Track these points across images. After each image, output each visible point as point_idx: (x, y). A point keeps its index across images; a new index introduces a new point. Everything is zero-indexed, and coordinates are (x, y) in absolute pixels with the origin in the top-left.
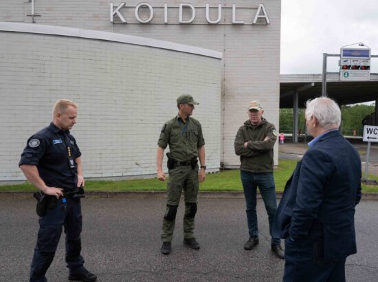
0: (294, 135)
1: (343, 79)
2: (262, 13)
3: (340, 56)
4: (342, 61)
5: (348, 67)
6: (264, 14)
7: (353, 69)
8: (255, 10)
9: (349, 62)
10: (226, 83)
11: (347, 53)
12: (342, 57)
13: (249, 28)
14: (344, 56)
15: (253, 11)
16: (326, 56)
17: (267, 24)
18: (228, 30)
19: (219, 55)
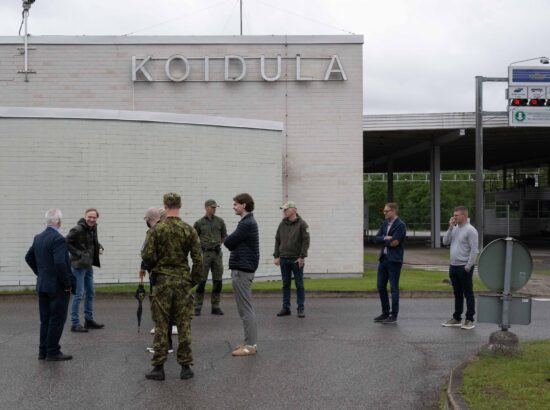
0: (434, 234)
1: (514, 123)
2: (336, 66)
3: (507, 80)
4: (512, 91)
5: (523, 102)
6: (339, 68)
7: (532, 104)
8: (328, 61)
9: (524, 91)
10: (289, 160)
11: (521, 75)
12: (512, 83)
13: (319, 85)
14: (514, 80)
15: (324, 62)
16: (480, 80)
17: (343, 80)
18: (291, 88)
19: (279, 125)
